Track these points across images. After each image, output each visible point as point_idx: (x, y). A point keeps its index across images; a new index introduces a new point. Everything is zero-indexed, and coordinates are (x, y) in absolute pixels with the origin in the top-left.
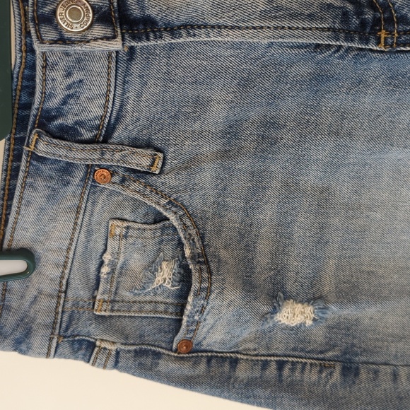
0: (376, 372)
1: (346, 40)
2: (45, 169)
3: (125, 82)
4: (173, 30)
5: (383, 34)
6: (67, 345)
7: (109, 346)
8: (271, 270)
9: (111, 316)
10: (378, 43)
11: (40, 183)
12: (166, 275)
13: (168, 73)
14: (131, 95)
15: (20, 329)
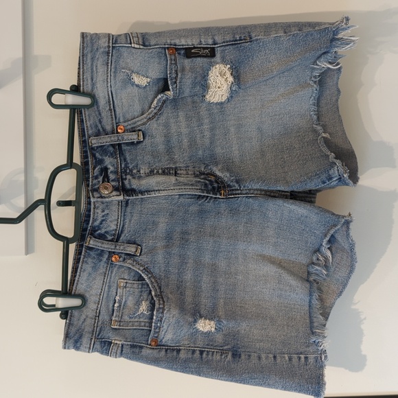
0: (249, 356)
1: (207, 193)
2: (92, 253)
3: (124, 215)
4: (142, 193)
5: (222, 192)
6: (98, 343)
7: (118, 342)
8: (193, 304)
9: (119, 329)
10: (221, 195)
11: (90, 260)
12: (144, 307)
13: (141, 211)
14: (127, 221)
15: (77, 335)
